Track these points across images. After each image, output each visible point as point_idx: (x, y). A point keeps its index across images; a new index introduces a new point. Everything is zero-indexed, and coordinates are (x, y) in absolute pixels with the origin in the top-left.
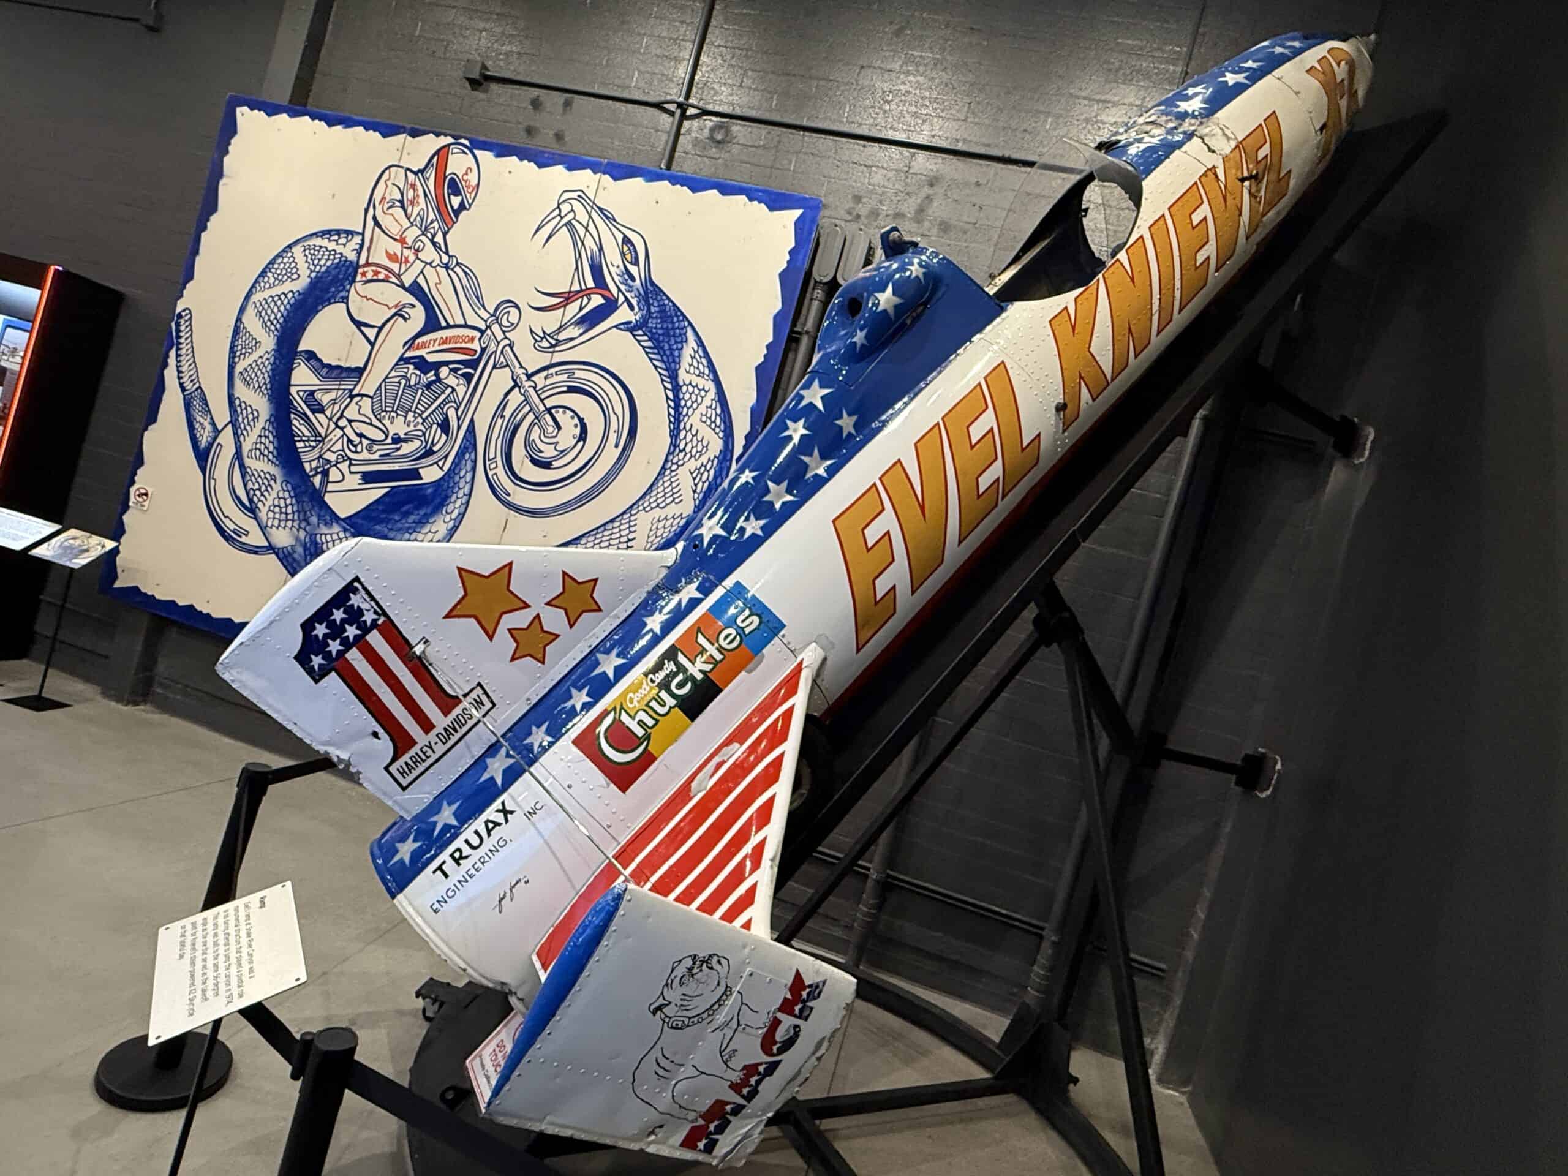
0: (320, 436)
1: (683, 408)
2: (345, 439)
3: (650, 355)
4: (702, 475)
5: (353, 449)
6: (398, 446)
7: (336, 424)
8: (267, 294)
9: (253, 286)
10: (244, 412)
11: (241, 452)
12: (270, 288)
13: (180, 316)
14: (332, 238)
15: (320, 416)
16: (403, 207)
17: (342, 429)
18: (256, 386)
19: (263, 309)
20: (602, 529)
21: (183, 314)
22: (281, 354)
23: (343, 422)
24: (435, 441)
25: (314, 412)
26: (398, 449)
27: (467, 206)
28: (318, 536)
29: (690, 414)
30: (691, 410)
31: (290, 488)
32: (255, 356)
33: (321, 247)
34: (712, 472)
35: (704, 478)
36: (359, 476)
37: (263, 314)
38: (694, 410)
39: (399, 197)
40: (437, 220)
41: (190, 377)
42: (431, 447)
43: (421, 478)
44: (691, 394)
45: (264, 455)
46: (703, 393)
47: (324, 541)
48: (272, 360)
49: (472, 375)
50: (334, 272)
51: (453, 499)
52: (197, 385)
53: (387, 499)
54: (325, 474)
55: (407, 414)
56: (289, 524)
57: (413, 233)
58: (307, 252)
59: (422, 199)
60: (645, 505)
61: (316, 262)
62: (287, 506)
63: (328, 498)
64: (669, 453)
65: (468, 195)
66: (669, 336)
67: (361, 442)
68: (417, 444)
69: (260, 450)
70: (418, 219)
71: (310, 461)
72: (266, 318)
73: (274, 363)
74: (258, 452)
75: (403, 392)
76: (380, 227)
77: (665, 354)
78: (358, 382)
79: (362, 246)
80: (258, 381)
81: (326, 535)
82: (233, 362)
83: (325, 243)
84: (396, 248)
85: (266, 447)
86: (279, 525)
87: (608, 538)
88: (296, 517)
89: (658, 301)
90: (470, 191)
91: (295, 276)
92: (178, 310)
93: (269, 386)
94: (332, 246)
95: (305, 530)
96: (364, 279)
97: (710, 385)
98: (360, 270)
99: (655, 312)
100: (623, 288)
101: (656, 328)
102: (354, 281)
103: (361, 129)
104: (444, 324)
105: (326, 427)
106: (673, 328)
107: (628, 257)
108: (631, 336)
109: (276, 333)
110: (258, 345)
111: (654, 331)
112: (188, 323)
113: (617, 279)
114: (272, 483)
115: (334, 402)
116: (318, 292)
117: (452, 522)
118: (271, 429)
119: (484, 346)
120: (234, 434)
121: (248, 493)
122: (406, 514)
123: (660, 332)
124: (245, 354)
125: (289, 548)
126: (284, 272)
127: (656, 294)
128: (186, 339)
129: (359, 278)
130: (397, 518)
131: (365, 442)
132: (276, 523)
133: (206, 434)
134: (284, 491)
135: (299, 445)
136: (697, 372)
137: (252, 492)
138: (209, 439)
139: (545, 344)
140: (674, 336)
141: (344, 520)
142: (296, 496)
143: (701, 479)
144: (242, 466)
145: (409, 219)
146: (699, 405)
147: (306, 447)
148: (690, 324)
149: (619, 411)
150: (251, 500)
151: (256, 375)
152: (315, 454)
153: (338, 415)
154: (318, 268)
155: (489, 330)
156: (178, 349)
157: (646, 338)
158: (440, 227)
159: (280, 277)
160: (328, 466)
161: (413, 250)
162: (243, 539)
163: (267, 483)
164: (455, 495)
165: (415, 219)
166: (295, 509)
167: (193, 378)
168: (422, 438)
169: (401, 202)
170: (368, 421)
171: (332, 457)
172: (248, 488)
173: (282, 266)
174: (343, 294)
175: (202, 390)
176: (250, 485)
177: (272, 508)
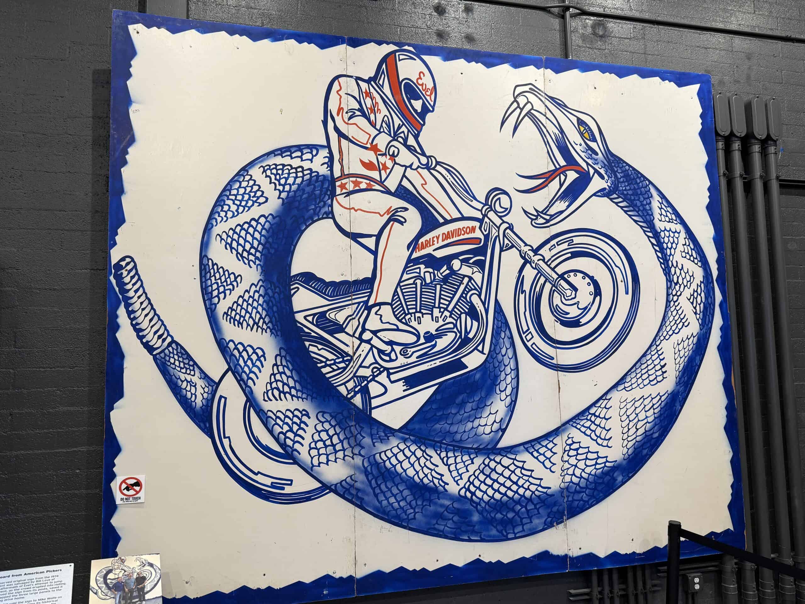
0: (348, 355)
1: (666, 249)
2: (375, 351)
3: (629, 213)
4: (696, 298)
5: (387, 358)
6: (433, 343)
7: (360, 338)
8: (232, 223)
9: (211, 218)
10: (244, 354)
11: (254, 399)
12: (233, 216)
13: (118, 266)
14: (294, 155)
15: (340, 336)
16: (364, 115)
17: (368, 342)
18: (251, 322)
19: (233, 240)
20: (639, 364)
21: (123, 263)
22: (271, 283)
23: (367, 336)
24: (468, 330)
25: (331, 333)
26: (434, 346)
27: (431, 109)
28: (377, 456)
29: (673, 253)
30: (673, 251)
31: (328, 417)
32: (239, 291)
33: (284, 165)
34: (703, 294)
35: (699, 301)
36: (401, 383)
37: (234, 244)
38: (675, 249)
39: (357, 106)
40: (403, 124)
41: (156, 333)
42: (466, 336)
43: (467, 367)
44: (668, 237)
45: (285, 393)
46: (676, 235)
47: (385, 458)
48: (262, 292)
49: (484, 261)
50: (308, 189)
51: (503, 375)
52: (169, 340)
53: (438, 397)
54: (365, 391)
55: (432, 311)
56: (340, 455)
57: (382, 141)
58: (268, 172)
59: (381, 106)
60: (664, 335)
61: (283, 181)
62: (331, 438)
63: (375, 414)
64: (668, 288)
65: (428, 98)
66: (637, 194)
67: (393, 350)
68: (450, 337)
69: (278, 389)
70: (384, 125)
71: (344, 384)
72: (240, 249)
73: (266, 294)
74: (276, 393)
75: (421, 292)
76: (346, 138)
77: (639, 210)
78: (371, 293)
79: (331, 158)
80: (251, 317)
81: (385, 452)
82: (211, 304)
83: (287, 160)
84: (370, 156)
85: (284, 384)
86: (328, 460)
87: (646, 370)
88: (346, 445)
89: (620, 168)
90: (428, 93)
91: (262, 200)
92: (114, 261)
93: (267, 320)
94: (296, 163)
95: (360, 454)
96: (344, 191)
97: (679, 227)
98: (338, 183)
99: (621, 177)
100: (590, 161)
101: (625, 190)
102: (333, 195)
103: (292, 42)
104: (441, 220)
105: (351, 345)
106: (639, 188)
107: (586, 135)
108: (609, 200)
109: (258, 262)
110: (239, 279)
111: (625, 192)
112: (132, 274)
113: (583, 155)
114: (305, 419)
115: (350, 318)
116: (295, 212)
117: (509, 398)
118: (284, 363)
119: (485, 233)
120: (238, 382)
121: (277, 440)
122: (462, 404)
123: (630, 192)
124: (224, 292)
125: (349, 480)
126: (246, 197)
127: (618, 163)
128: (136, 291)
129: (338, 191)
130: (454, 411)
131: (398, 349)
132: (323, 459)
133: (200, 390)
134: (323, 423)
135: (324, 370)
136: (667, 219)
137: (282, 436)
138: (205, 395)
139: (541, 221)
140: (641, 194)
141: (400, 430)
142: (338, 424)
143: (697, 302)
144: (261, 413)
145: (375, 127)
146: (677, 244)
147: (334, 370)
148: (651, 182)
149: (619, 264)
150: (283, 445)
151: (247, 311)
152: (348, 374)
153: (360, 329)
154: (287, 188)
155: (486, 218)
156: (127, 306)
157: (620, 200)
158: (409, 131)
159: (243, 203)
160: (366, 382)
161: (388, 157)
162: (288, 490)
163: (298, 421)
164: (503, 373)
165: (381, 126)
166: (342, 437)
167: (160, 332)
168: (455, 330)
169: (361, 110)
170: (395, 327)
171: (367, 372)
172: (276, 434)
173: (242, 191)
174: (326, 209)
175: (177, 344)
176: (277, 429)
177: (313, 445)
